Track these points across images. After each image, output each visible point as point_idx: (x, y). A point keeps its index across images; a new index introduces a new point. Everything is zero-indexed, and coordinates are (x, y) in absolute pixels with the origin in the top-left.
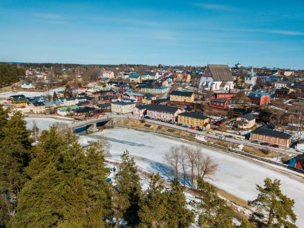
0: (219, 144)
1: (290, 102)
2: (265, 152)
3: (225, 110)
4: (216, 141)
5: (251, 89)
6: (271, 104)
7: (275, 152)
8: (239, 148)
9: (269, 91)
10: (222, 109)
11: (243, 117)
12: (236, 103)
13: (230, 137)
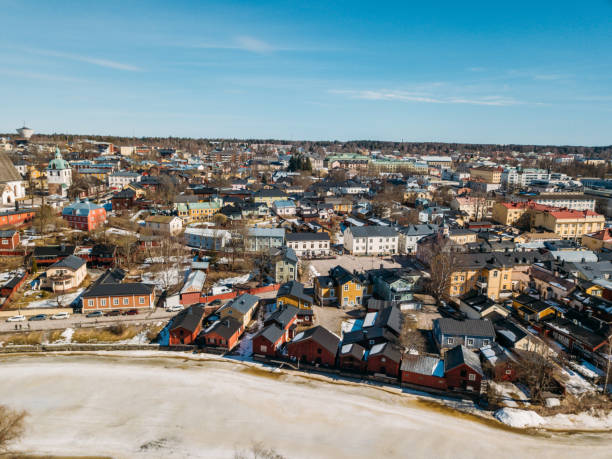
0: (17, 342)
1: (141, 217)
2: (116, 331)
3: (15, 253)
4: (7, 337)
5: (64, 194)
6: (108, 226)
7: (134, 325)
8: (63, 338)
9: (101, 195)
10: (8, 253)
11: (61, 267)
12: (39, 233)
13: (40, 317)
